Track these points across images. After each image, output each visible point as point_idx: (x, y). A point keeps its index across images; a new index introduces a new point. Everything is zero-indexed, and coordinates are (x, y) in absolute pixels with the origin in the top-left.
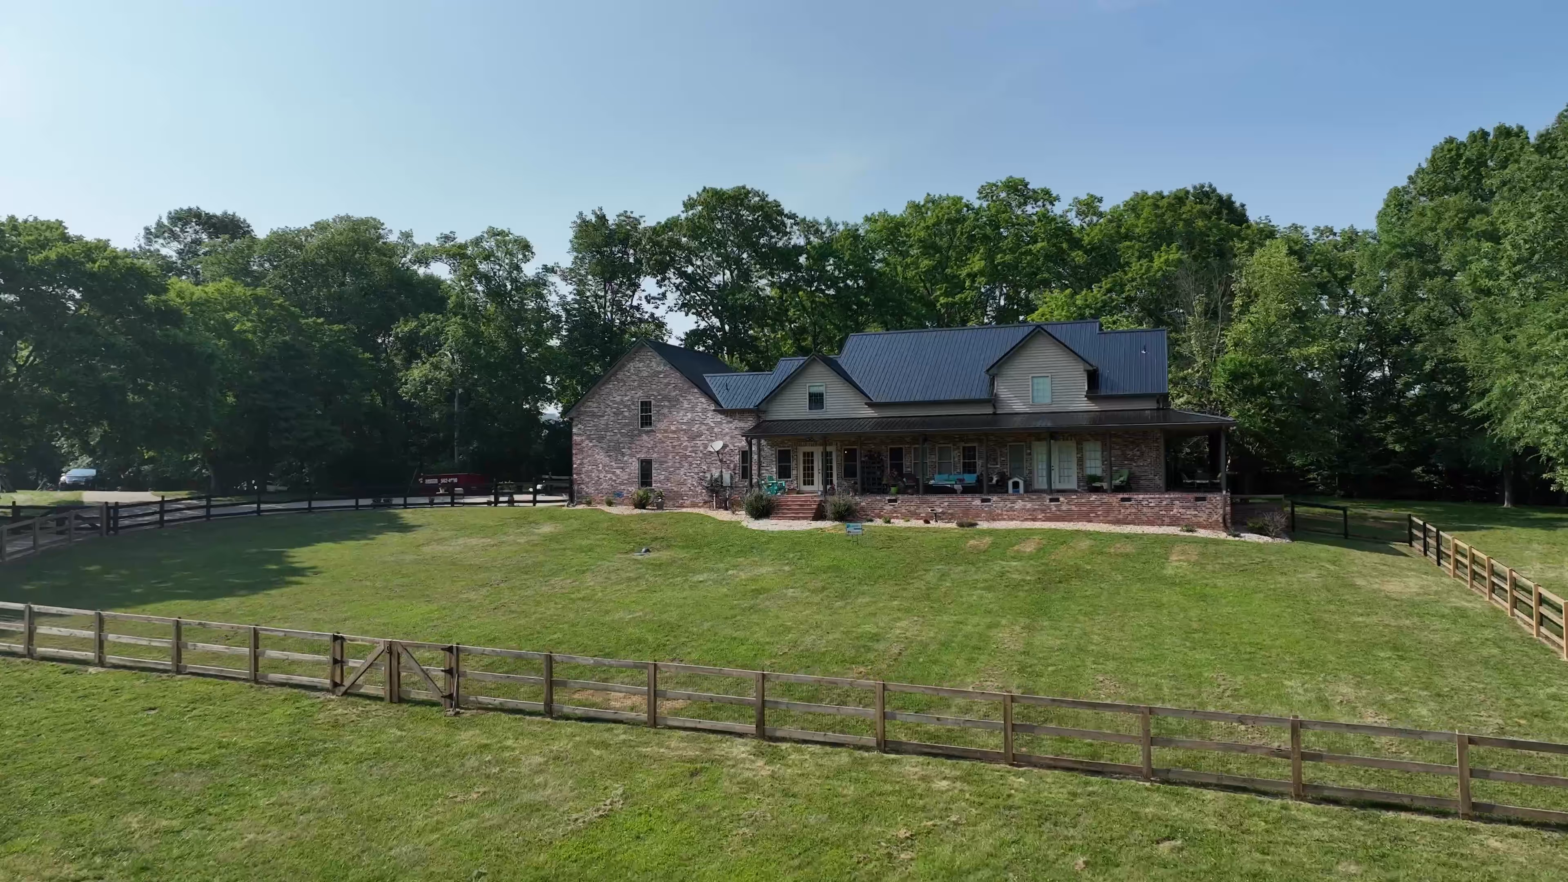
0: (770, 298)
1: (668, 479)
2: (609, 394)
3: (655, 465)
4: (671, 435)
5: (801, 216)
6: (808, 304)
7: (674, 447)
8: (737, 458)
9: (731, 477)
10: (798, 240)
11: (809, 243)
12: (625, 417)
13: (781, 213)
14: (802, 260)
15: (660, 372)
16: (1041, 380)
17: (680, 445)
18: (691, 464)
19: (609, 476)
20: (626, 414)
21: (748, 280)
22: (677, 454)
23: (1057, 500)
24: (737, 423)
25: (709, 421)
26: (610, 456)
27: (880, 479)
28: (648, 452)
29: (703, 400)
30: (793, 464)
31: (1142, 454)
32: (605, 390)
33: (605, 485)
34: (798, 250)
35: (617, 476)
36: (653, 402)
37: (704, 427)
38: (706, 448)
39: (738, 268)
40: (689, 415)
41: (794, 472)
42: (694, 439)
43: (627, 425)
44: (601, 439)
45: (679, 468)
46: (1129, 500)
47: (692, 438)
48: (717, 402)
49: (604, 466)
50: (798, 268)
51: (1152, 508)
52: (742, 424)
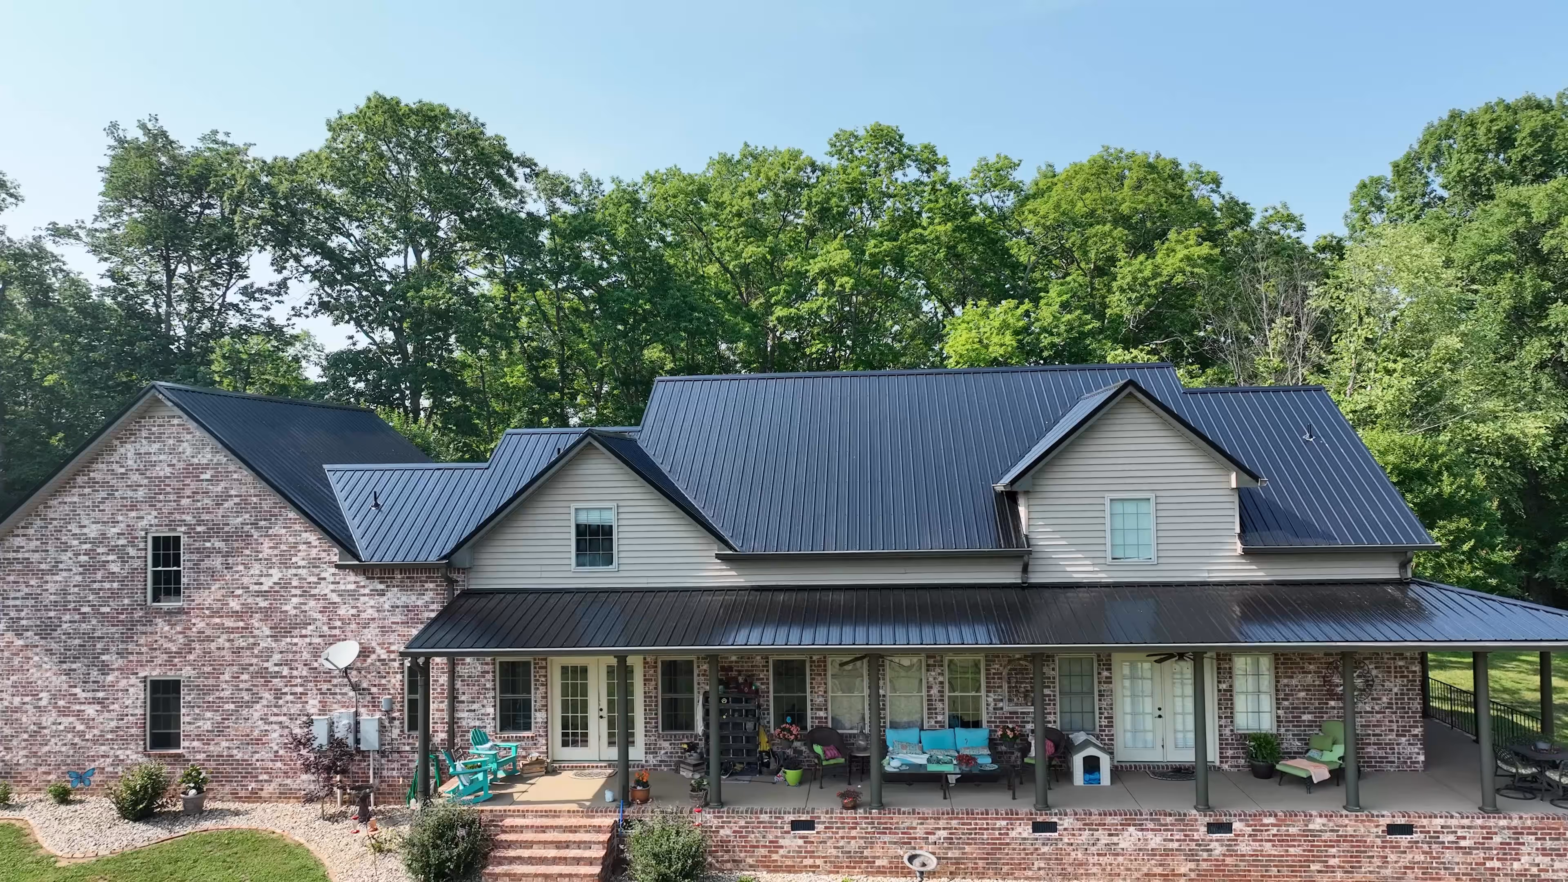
0: (490, 299)
1: (219, 731)
2: (73, 516)
3: (186, 696)
4: (229, 623)
5: (542, 166)
6: (552, 312)
7: (237, 651)
8: (396, 681)
9: (382, 729)
10: (537, 206)
11: (553, 210)
12: (111, 576)
13: (508, 156)
14: (544, 236)
15: (206, 467)
16: (1130, 508)
17: (250, 648)
18: (279, 694)
19: (66, 721)
20: (115, 568)
21: (450, 267)
22: (244, 668)
23: (1227, 828)
24: (395, 596)
25: (325, 589)
26: (68, 673)
27: (752, 739)
28: (170, 662)
29: (312, 537)
30: (536, 696)
31: (1369, 684)
32: (58, 509)
33: (54, 745)
34: (537, 223)
35: (88, 722)
36: (184, 540)
37: (312, 603)
38: (316, 655)
39: (430, 245)
40: (276, 574)
41: (538, 717)
42: (287, 633)
43: (114, 595)
44: (46, 630)
45: (249, 705)
46: (1407, 829)
47: (280, 631)
48: (346, 545)
49: (54, 697)
50: (536, 250)
51: (1467, 851)
52: (412, 599)
